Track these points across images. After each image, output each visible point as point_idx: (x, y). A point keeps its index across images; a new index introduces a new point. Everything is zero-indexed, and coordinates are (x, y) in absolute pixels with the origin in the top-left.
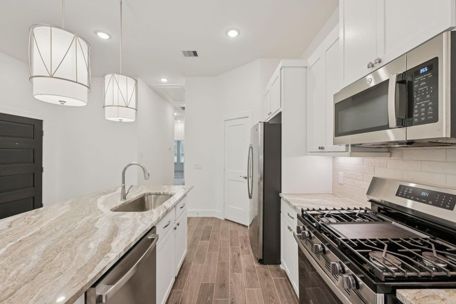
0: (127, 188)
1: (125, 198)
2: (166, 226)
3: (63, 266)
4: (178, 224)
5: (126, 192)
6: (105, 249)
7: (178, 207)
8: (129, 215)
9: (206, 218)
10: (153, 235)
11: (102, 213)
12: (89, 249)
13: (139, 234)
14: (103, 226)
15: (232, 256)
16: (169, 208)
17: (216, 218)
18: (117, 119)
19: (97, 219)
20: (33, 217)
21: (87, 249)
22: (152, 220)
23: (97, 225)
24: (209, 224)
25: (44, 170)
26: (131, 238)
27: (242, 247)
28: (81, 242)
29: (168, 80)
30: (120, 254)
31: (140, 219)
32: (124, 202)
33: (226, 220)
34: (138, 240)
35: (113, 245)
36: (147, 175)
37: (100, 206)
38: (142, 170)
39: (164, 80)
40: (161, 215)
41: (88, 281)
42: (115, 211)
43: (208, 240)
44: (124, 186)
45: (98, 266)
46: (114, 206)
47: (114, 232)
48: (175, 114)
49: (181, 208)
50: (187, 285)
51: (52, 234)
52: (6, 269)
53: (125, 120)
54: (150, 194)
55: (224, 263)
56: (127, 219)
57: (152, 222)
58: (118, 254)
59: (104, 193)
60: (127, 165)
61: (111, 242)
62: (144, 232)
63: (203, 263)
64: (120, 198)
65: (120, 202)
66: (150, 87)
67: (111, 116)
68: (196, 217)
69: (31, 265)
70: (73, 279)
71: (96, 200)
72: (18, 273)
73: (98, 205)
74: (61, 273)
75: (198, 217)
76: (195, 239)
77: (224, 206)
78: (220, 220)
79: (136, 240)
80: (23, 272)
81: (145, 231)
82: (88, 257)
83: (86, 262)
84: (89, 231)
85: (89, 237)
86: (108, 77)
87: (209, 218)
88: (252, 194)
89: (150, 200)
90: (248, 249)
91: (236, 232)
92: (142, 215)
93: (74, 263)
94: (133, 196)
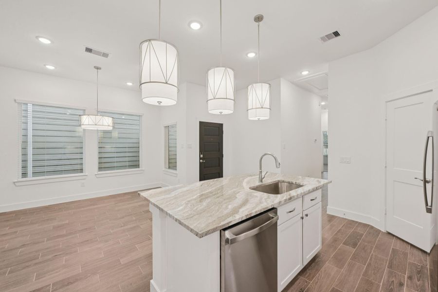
0: (263, 174)
1: (261, 181)
2: (290, 212)
3: (213, 213)
4: (307, 215)
5: (263, 177)
6: (235, 211)
7: (307, 198)
8: (259, 194)
9: (357, 222)
10: (274, 214)
11: (244, 188)
12: (228, 208)
13: (260, 209)
14: (240, 197)
15: (388, 281)
16: (294, 197)
17: (372, 227)
18: (256, 119)
19: (239, 192)
20: (211, 183)
21: (227, 208)
22: (273, 202)
23: (237, 196)
24: (360, 230)
25: (224, 156)
26: (253, 210)
27: (410, 278)
28: (225, 203)
29: (309, 72)
30: (242, 217)
31: (265, 199)
32: (260, 184)
33: (389, 233)
34: (258, 213)
35: (241, 210)
36: (278, 164)
37: (244, 184)
38: (274, 160)
39: (305, 73)
40: (283, 199)
41: (220, 225)
42: (253, 189)
43: (355, 248)
44: (261, 172)
45: (228, 219)
46: (253, 185)
47: (245, 203)
48: (323, 103)
49: (311, 200)
50: (317, 280)
51: (216, 194)
52: (194, 205)
53: (262, 118)
54: (283, 182)
55: (372, 283)
56: (257, 197)
57: (273, 204)
58: (241, 217)
59: (251, 176)
60: (263, 154)
61: (240, 208)
62: (264, 209)
63: (341, 268)
64: (258, 181)
65: (257, 183)
66: (293, 83)
67: (252, 116)
68: (343, 218)
69: (202, 207)
70: (214, 221)
71: (243, 180)
72: (196, 209)
73: (244, 183)
74: (211, 216)
75: (345, 219)
76: (336, 241)
77: (386, 214)
78: (378, 231)
79: (256, 212)
80: (198, 209)
81: (266, 208)
82: (226, 212)
83: (223, 215)
84: (232, 197)
85: (230, 201)
86: (249, 87)
87: (360, 223)
88: (431, 206)
89: (283, 186)
90: (424, 286)
91: (405, 254)
92: (268, 196)
93: (218, 213)
94: (269, 181)
